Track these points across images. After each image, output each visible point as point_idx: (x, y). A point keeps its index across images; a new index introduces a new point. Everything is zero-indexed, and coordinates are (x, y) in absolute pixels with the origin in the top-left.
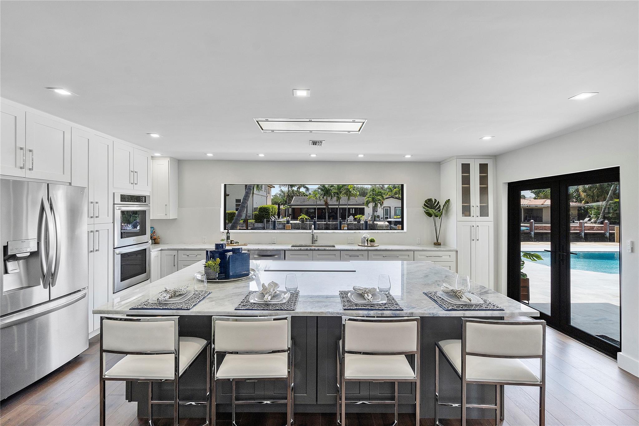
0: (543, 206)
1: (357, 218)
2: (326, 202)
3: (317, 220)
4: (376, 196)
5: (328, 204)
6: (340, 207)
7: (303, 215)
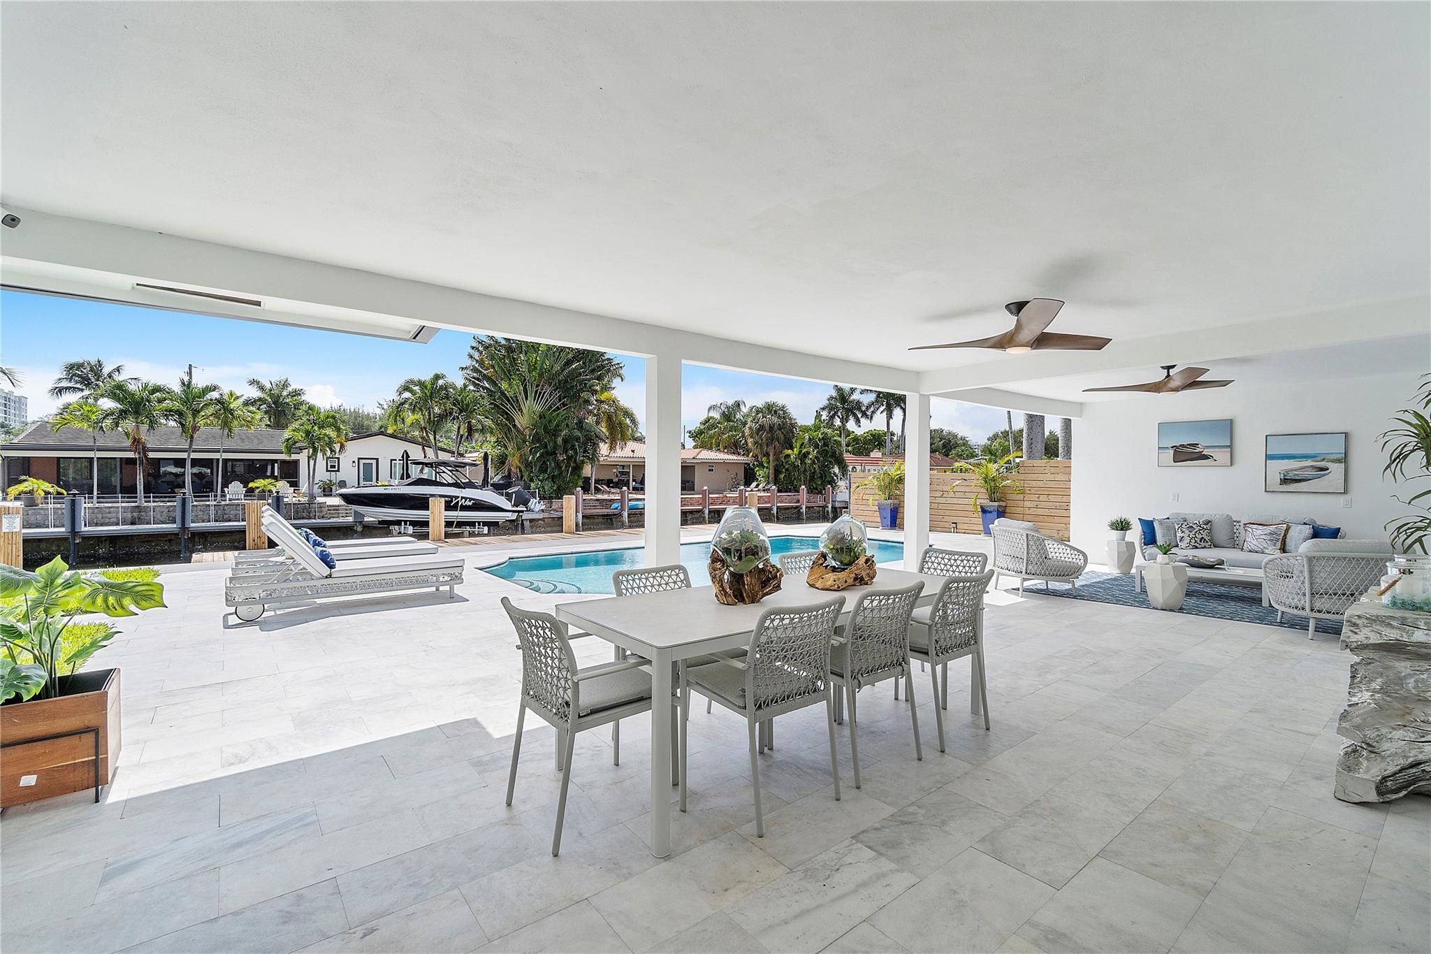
0: (695, 461)
1: (258, 488)
2: (136, 441)
3: (98, 498)
4: (316, 428)
5: (144, 448)
6: (194, 456)
7: (35, 480)
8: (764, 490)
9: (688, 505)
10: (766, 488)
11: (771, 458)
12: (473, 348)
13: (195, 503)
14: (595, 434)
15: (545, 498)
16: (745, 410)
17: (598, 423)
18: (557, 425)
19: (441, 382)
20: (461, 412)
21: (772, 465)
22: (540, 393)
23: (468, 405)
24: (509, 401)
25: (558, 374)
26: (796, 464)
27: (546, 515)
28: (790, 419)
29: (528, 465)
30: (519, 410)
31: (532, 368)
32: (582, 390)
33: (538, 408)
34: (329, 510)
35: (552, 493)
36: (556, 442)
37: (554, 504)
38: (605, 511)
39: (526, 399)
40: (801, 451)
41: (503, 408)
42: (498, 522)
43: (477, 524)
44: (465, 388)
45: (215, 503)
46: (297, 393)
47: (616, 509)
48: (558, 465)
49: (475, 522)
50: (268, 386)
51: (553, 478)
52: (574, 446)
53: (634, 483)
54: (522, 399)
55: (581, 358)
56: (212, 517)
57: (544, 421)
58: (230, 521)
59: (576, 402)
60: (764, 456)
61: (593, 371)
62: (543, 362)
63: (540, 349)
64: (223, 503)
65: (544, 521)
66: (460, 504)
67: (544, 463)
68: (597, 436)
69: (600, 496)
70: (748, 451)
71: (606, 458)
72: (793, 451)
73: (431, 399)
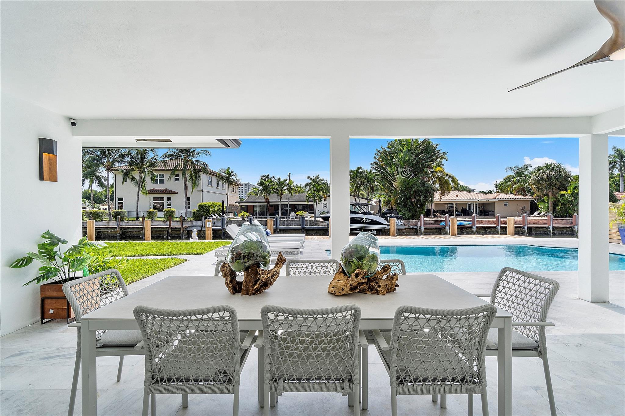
0: (494, 200)
1: (299, 214)
2: (267, 199)
3: (258, 217)
4: (316, 192)
5: (268, 201)
6: (282, 203)
7: (244, 212)
8: (544, 216)
9: (487, 224)
10: (546, 215)
11: (550, 197)
12: (376, 154)
13: (282, 220)
14: (431, 188)
15: (406, 219)
16: (530, 169)
17: (434, 183)
18: (412, 185)
19: (360, 170)
20: (368, 182)
21: (551, 200)
22: (404, 171)
23: (371, 179)
24: (390, 176)
25: (412, 161)
26: (570, 200)
27: (406, 227)
28: (565, 172)
29: (398, 204)
30: (395, 179)
31: (400, 160)
32: (424, 168)
33: (403, 178)
34: (321, 223)
35: (409, 217)
36: (410, 193)
37: (410, 222)
38: (437, 226)
39: (398, 174)
40: (574, 192)
41: (387, 179)
42: (382, 230)
43: (372, 230)
44: (371, 172)
45: (287, 219)
46: (321, 180)
47: (443, 225)
48: (412, 204)
49: (372, 229)
50: (313, 178)
51: (410, 210)
52: (420, 194)
53: (457, 212)
54: (396, 174)
55: (424, 152)
56: (285, 224)
57: (405, 184)
58: (291, 226)
59: (421, 173)
60: (545, 196)
61: (430, 158)
62: (405, 156)
63: (404, 150)
64: (289, 219)
65: (406, 230)
66: (364, 221)
67: (405, 203)
68: (432, 189)
69: (436, 219)
70: (533, 194)
71: (440, 200)
72: (567, 192)
73: (357, 178)
